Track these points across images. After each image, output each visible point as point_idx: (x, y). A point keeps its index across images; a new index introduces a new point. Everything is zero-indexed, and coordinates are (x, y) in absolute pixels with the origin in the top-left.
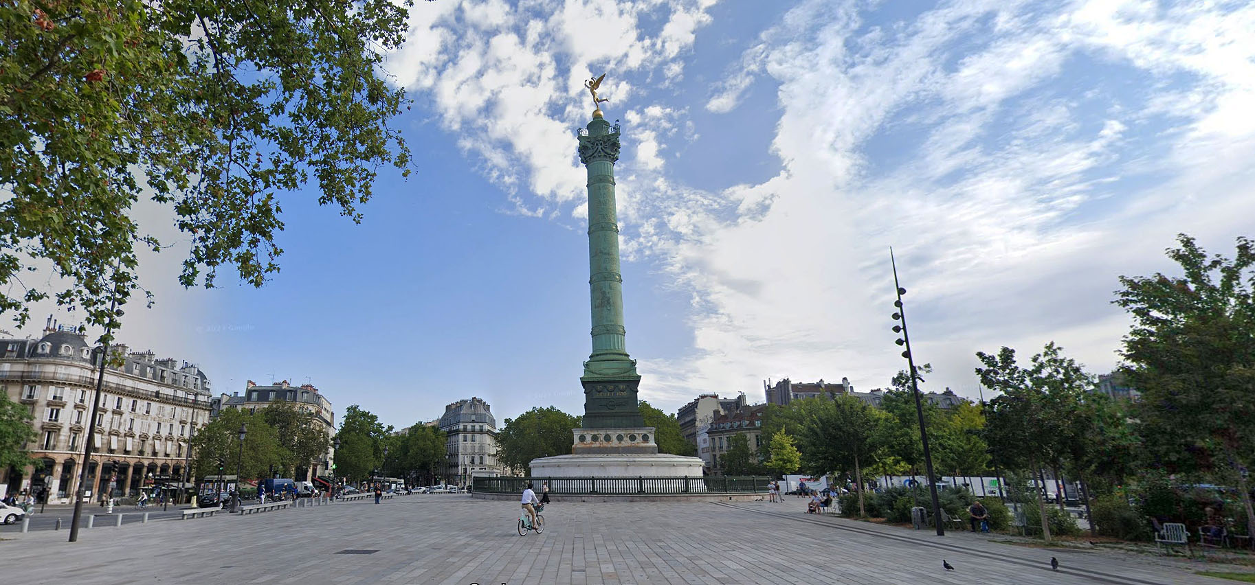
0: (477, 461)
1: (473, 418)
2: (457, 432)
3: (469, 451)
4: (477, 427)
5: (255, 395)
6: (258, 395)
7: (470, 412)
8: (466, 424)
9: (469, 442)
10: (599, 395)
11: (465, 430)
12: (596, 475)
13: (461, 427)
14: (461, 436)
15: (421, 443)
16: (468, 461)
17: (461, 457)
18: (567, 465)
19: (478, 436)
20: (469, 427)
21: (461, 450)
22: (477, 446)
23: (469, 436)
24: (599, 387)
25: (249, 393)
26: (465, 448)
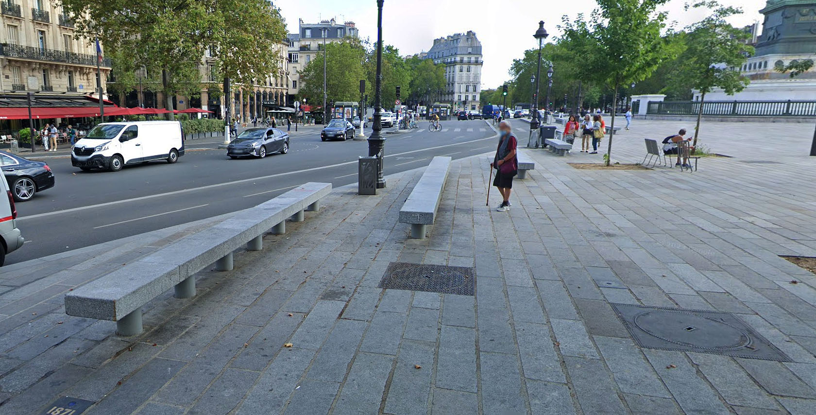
0: (471, 89)
1: (470, 50)
2: (454, 63)
3: (464, 80)
4: (473, 59)
5: (308, 33)
6: (312, 33)
7: (466, 44)
8: (462, 56)
9: (465, 73)
10: (802, 19)
11: (462, 61)
12: (792, 98)
13: (458, 59)
14: (457, 67)
15: (424, 74)
16: (463, 89)
17: (456, 85)
18: (775, 90)
19: (473, 67)
20: (466, 59)
21: (457, 79)
22: (472, 76)
23: (465, 67)
24: (805, 11)
25: (303, 30)
26: (461, 77)
